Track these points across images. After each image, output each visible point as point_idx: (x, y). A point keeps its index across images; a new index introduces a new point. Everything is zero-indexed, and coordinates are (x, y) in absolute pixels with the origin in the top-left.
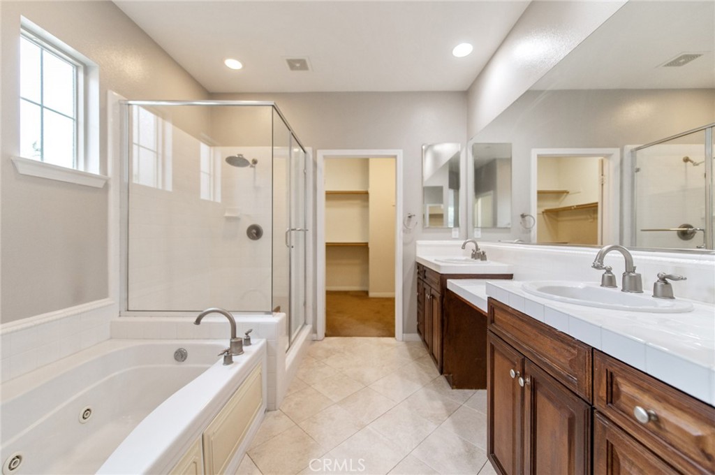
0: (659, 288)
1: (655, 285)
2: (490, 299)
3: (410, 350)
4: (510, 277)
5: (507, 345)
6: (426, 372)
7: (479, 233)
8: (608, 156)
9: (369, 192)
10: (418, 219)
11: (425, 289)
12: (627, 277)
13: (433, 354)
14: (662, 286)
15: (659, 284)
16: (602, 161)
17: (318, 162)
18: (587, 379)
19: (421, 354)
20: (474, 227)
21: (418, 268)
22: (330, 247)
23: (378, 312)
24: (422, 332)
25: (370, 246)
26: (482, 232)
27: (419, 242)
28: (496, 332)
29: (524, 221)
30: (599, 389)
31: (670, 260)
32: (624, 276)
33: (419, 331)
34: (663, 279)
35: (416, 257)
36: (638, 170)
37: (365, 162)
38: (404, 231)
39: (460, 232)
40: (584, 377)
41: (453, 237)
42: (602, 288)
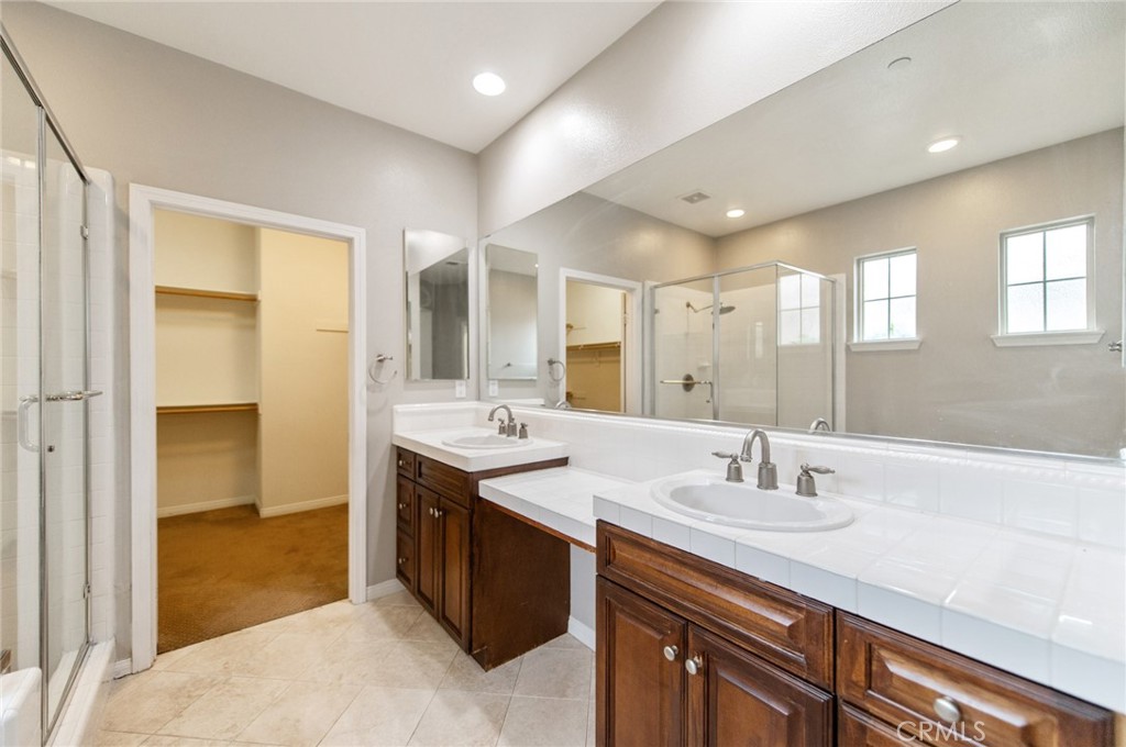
0: (804, 483)
1: (799, 478)
2: (600, 523)
3: (387, 615)
4: (563, 462)
5: (647, 603)
6: (432, 655)
7: (496, 387)
8: (631, 290)
9: (261, 296)
10: (396, 364)
11: (420, 497)
12: (764, 471)
13: (445, 617)
14: (807, 481)
15: (804, 478)
16: (625, 296)
17: (133, 215)
18: (826, 656)
19: (411, 619)
20: (489, 380)
21: (399, 457)
22: (169, 419)
23: (294, 550)
24: (410, 576)
25: (261, 410)
26: (500, 387)
27: (399, 408)
28: (618, 581)
29: (552, 369)
30: (850, 672)
31: (792, 442)
32: (760, 469)
33: (401, 573)
34: (806, 472)
35: (392, 435)
36: (656, 312)
37: (247, 235)
38: (368, 388)
39: (467, 386)
40: (821, 653)
41: (458, 395)
42: (727, 483)
